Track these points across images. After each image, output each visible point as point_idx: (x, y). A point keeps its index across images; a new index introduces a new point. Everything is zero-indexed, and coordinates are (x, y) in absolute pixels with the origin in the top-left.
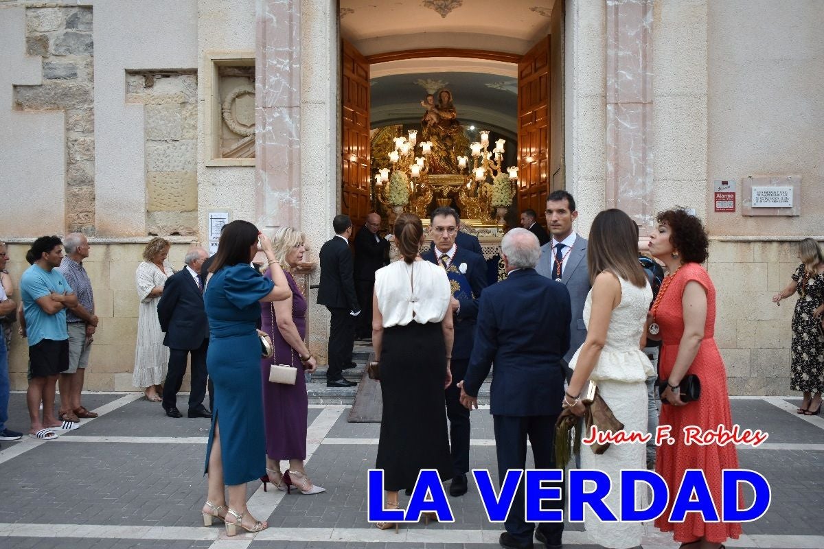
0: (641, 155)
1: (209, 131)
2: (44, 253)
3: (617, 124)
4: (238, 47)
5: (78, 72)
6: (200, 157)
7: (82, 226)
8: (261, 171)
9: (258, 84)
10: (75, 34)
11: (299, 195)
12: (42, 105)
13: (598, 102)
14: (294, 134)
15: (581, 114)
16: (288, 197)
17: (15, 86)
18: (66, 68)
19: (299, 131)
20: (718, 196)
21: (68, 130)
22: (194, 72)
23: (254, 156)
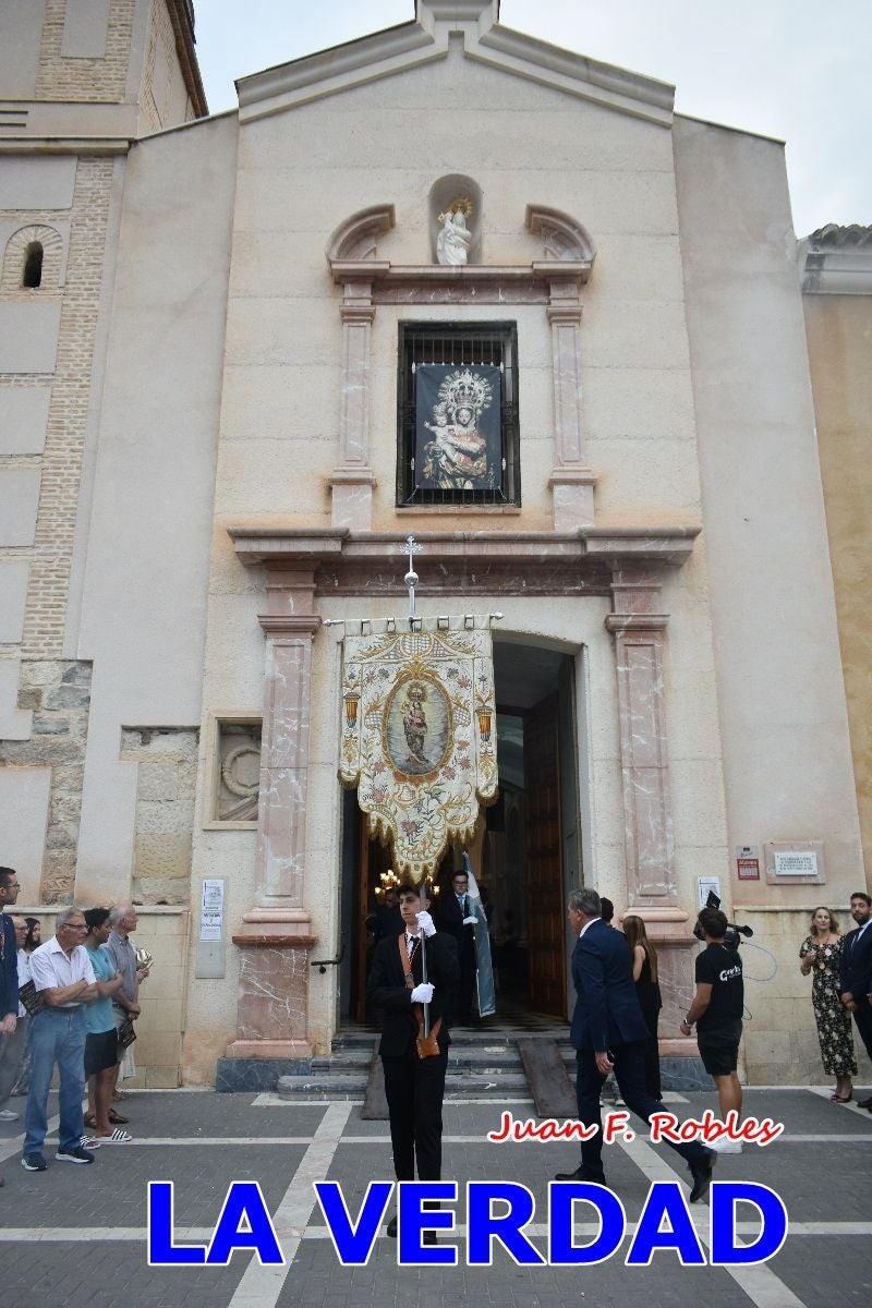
0: (659, 820)
1: (208, 792)
3: (634, 788)
4: (244, 706)
5: (70, 727)
6: (197, 818)
7: (58, 895)
8: (263, 836)
9: (264, 744)
10: (71, 688)
11: (303, 862)
12: (27, 761)
13: (614, 767)
14: (300, 795)
15: (596, 777)
16: (291, 863)
18: (57, 723)
19: (305, 792)
20: (741, 863)
21: (53, 788)
22: (195, 730)
23: (255, 818)
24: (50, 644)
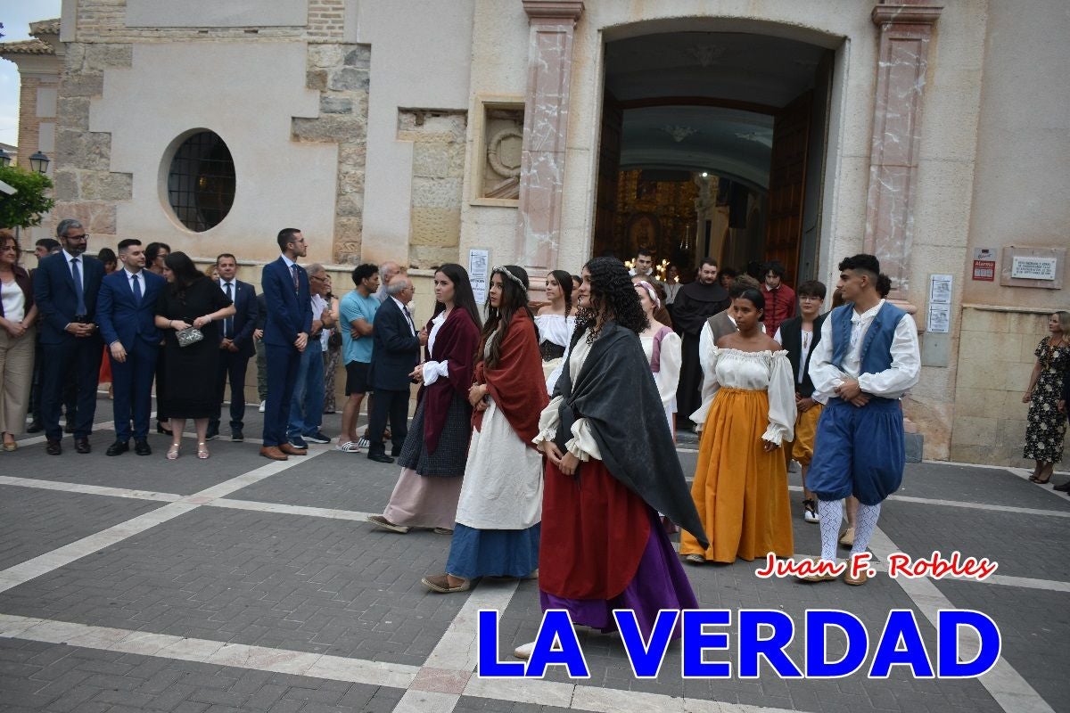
0: (901, 218)
1: (475, 172)
2: (363, 280)
3: (880, 186)
4: (508, 90)
5: (353, 107)
6: (465, 195)
7: (347, 256)
8: (523, 213)
9: (526, 129)
10: (352, 71)
11: (558, 238)
12: (317, 137)
13: (862, 162)
14: (558, 178)
15: (843, 175)
16: (547, 239)
17: (293, 118)
18: (342, 103)
19: (562, 175)
20: (977, 264)
21: (340, 162)
22: (464, 113)
23: (517, 197)
24: (332, 28)
